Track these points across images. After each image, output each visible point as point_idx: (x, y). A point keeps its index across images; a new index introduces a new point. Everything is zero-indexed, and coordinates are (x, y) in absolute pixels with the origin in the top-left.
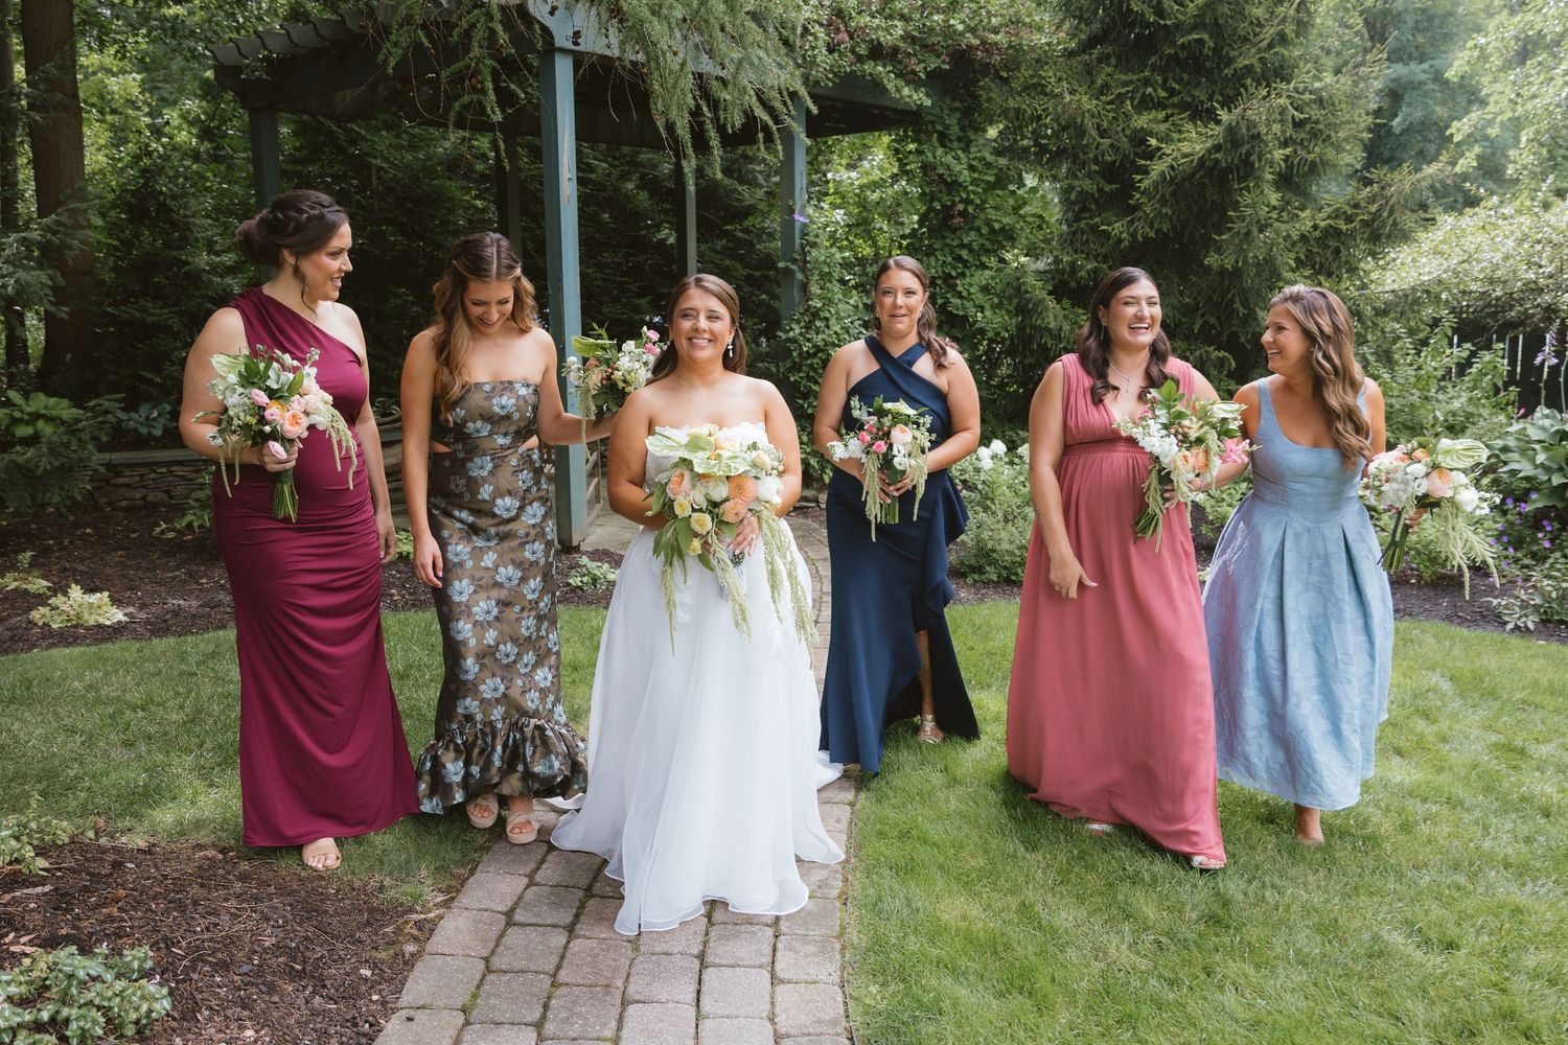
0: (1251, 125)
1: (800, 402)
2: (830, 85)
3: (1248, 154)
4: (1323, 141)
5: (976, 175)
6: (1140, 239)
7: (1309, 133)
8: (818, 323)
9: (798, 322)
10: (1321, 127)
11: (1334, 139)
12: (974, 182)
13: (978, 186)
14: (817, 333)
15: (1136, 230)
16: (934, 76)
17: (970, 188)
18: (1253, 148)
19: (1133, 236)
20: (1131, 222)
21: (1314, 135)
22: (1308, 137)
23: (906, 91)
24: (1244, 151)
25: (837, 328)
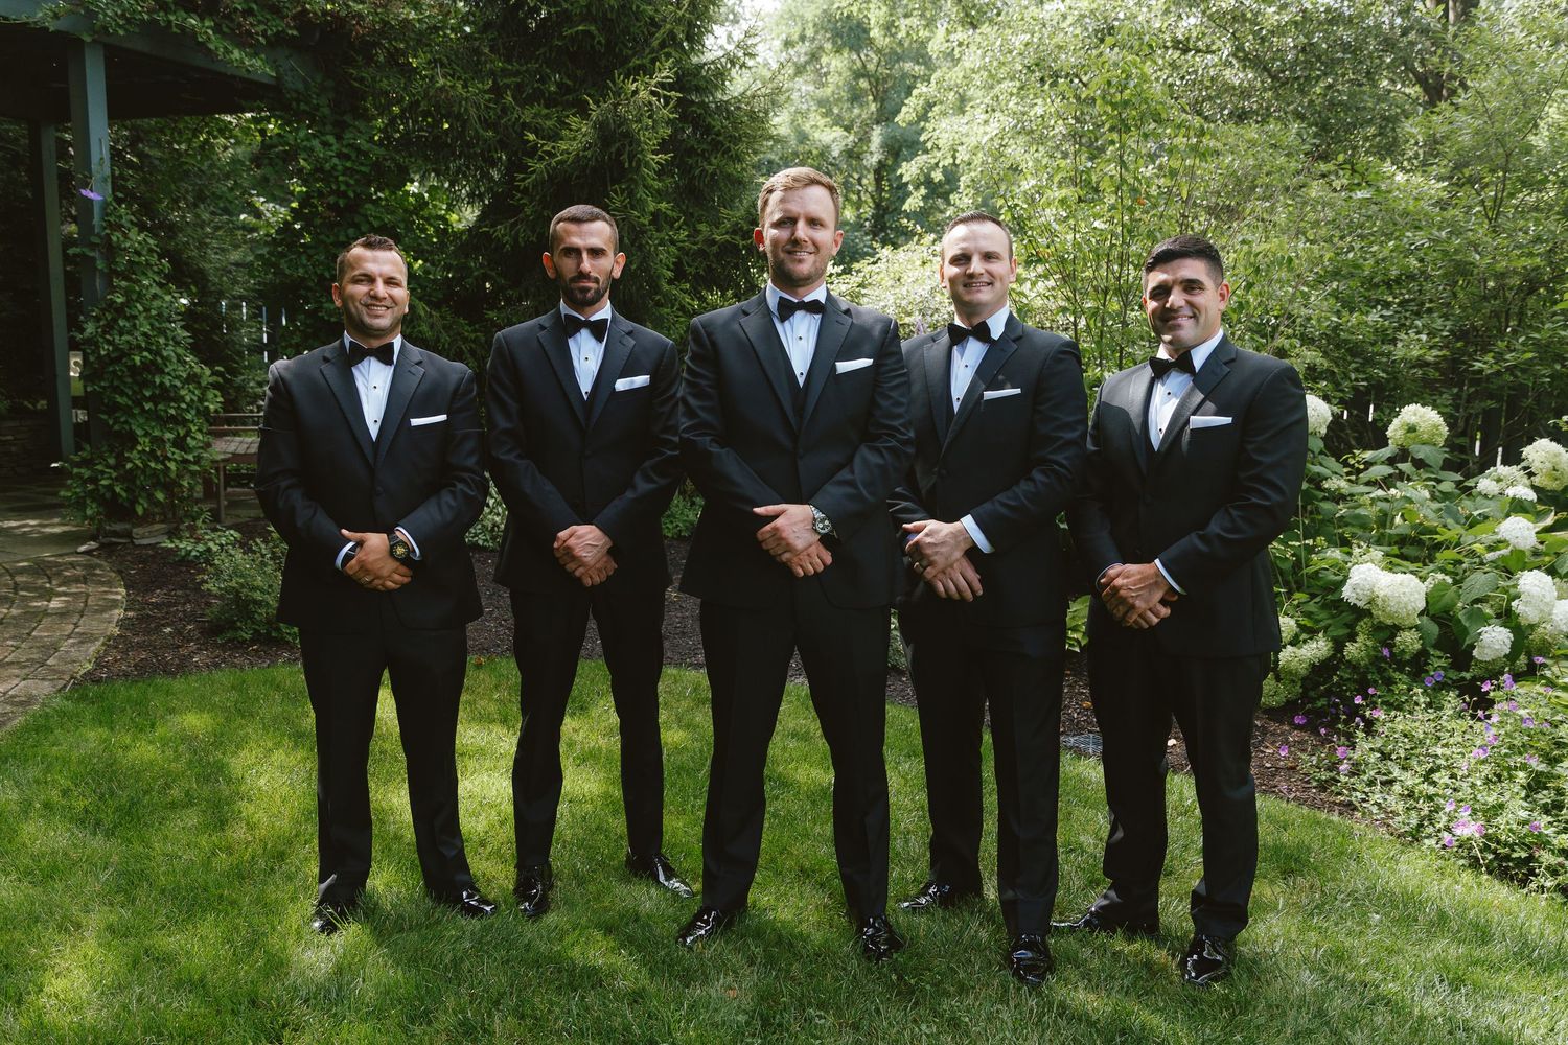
0: (624, 121)
1: (104, 417)
2: (121, 33)
3: (619, 153)
4: (724, 153)
5: (349, 164)
6: (522, 244)
7: (710, 144)
8: (122, 323)
9: (97, 319)
10: (721, 138)
11: (733, 152)
12: (346, 171)
13: (351, 177)
14: (121, 334)
15: (517, 234)
16: (277, 42)
17: (341, 178)
18: (623, 145)
19: (516, 240)
20: (514, 225)
21: (716, 146)
22: (709, 148)
23: (237, 54)
24: (613, 150)
25: (146, 329)
